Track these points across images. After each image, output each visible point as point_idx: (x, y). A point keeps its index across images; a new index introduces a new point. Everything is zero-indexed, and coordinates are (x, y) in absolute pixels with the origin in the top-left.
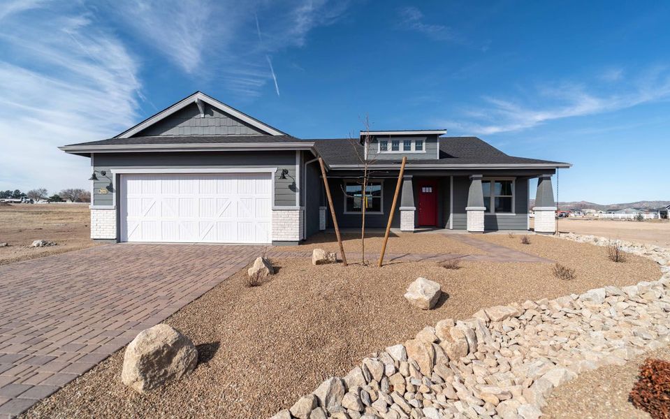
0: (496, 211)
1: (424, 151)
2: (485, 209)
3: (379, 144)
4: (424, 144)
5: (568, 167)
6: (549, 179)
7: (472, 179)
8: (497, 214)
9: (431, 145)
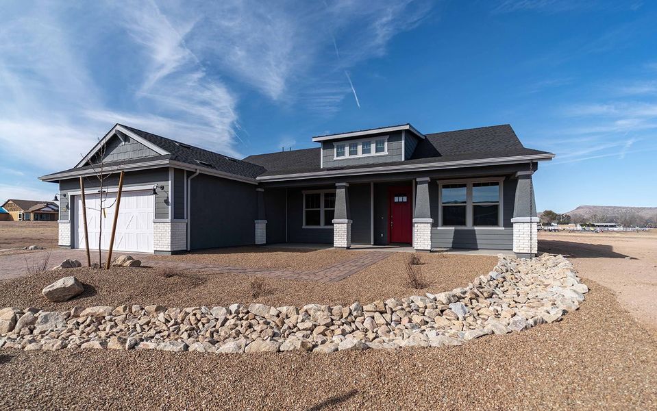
0: (476, 223)
1: (386, 153)
2: (431, 220)
3: (335, 149)
4: (386, 144)
5: (550, 159)
6: (529, 177)
7: (417, 183)
8: (476, 228)
9: (395, 144)
